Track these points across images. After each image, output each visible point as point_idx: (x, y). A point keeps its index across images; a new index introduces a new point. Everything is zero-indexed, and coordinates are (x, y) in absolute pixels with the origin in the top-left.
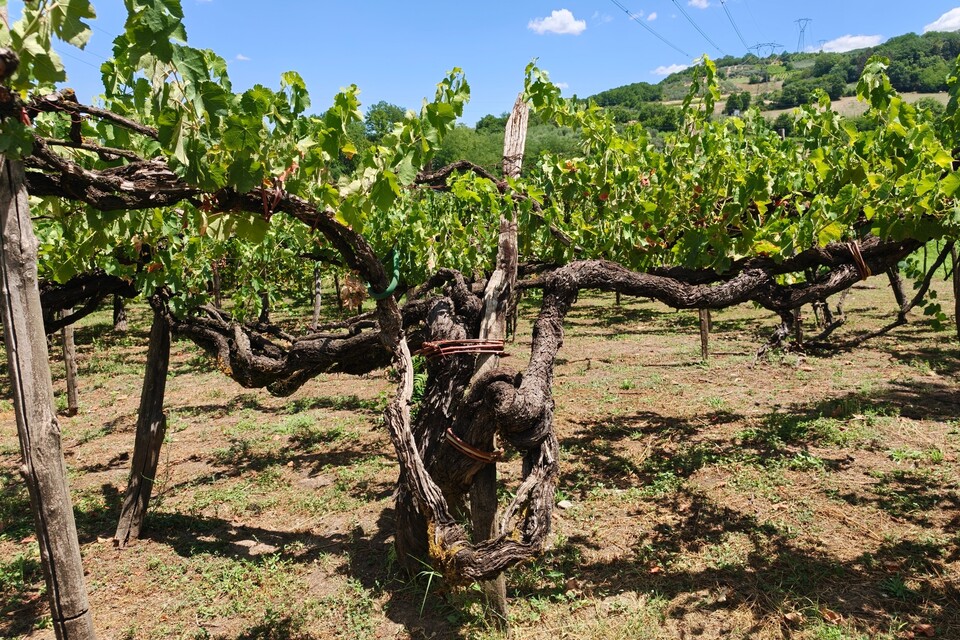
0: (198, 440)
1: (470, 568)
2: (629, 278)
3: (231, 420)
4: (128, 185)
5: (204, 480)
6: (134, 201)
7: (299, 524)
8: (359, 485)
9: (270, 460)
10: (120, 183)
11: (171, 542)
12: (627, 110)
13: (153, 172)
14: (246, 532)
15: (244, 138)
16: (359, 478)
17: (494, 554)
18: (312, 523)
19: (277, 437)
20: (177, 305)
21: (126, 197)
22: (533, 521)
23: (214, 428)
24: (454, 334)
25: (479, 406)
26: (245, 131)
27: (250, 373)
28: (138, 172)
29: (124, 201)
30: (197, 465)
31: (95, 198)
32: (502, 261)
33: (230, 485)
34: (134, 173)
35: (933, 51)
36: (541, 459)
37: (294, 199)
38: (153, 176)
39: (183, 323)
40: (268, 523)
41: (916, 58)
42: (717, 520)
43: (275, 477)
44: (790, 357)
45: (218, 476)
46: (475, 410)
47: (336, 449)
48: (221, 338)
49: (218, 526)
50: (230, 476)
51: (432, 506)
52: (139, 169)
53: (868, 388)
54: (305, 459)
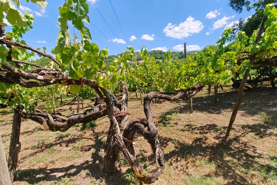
0: (25, 143)
1: (152, 179)
2: (161, 95)
3: (34, 135)
4: (41, 77)
5: (32, 155)
6: (42, 83)
7: (69, 164)
8: (81, 148)
9: (52, 145)
10: (37, 76)
11: (25, 180)
12: (112, 60)
13: (47, 72)
14: (53, 171)
15: (90, 61)
16: (80, 146)
17: (157, 173)
18: (72, 163)
19: (51, 138)
20: (26, 110)
21: (38, 82)
22: (162, 160)
23: (29, 139)
24: (117, 111)
25: (131, 129)
26: (91, 59)
27: (55, 128)
28: (41, 72)
29: (38, 84)
30: (28, 151)
31: (25, 83)
32: (125, 92)
33: (40, 155)
34: (40, 72)
35: (158, 53)
36: (156, 142)
37: (90, 80)
38: (47, 73)
39: (28, 115)
40: (58, 166)
41: (156, 54)
42: (165, 140)
43: (55, 150)
44: (156, 104)
45: (36, 153)
46: (130, 131)
47: (70, 139)
48: (43, 118)
49: (41, 171)
50: (39, 152)
51: (133, 162)
52: (42, 70)
53: (171, 109)
54: (63, 142)
